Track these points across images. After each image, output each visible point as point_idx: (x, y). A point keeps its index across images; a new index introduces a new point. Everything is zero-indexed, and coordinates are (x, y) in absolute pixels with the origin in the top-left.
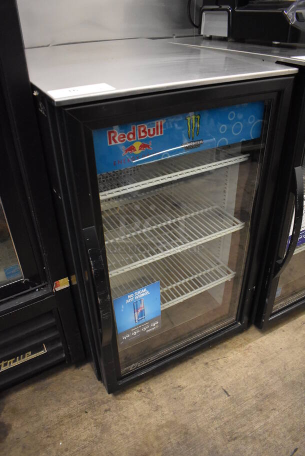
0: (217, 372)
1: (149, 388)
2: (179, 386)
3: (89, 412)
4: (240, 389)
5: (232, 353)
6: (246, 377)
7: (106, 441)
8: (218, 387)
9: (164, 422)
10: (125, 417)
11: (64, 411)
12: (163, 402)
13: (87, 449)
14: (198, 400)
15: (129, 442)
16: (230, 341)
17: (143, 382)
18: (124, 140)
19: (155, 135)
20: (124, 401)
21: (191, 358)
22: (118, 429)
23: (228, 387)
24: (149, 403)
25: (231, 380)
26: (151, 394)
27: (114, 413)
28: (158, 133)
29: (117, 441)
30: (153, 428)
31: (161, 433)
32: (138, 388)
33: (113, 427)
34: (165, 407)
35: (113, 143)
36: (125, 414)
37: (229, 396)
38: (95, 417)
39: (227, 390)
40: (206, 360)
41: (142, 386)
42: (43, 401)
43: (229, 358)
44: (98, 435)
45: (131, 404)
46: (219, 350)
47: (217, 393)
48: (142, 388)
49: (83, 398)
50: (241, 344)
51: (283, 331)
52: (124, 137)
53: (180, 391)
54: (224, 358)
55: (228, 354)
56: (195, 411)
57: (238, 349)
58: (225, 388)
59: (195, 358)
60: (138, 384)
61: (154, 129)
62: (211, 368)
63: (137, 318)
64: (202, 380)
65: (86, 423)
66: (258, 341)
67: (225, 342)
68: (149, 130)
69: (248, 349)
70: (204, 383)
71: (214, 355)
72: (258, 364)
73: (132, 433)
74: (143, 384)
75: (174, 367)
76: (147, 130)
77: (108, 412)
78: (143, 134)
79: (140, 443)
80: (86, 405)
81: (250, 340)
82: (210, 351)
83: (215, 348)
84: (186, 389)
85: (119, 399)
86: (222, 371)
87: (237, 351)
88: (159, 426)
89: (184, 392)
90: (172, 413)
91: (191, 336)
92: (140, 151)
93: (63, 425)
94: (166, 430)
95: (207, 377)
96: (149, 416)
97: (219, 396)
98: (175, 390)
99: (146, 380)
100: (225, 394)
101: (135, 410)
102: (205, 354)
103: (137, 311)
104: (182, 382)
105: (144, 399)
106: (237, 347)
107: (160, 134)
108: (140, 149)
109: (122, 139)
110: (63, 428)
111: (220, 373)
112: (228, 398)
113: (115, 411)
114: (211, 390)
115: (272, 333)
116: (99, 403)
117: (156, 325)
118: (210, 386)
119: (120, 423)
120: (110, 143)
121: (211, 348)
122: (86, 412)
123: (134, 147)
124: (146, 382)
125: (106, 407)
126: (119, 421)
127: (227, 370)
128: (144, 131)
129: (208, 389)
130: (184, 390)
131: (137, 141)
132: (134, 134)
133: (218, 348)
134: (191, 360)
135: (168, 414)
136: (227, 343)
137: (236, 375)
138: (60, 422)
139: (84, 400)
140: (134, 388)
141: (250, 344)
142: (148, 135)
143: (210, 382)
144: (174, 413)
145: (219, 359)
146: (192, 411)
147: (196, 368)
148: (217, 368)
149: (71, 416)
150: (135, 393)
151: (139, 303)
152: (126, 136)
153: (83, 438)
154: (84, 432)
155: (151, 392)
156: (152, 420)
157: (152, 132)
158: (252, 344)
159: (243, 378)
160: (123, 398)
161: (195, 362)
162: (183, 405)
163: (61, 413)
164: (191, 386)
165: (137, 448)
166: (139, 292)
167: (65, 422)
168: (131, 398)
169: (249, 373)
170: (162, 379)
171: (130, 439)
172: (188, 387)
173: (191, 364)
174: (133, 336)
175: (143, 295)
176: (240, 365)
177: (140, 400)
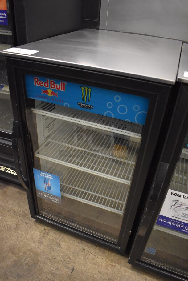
0: (82, 258)
1: (49, 233)
2: (60, 245)
3: (21, 217)
4: (81, 277)
5: (102, 258)
6: (91, 276)
7: (11, 233)
8: (73, 264)
9: (35, 250)
10: (27, 233)
11: (15, 208)
12: (46, 243)
13: (3, 228)
14: (58, 258)
15: (16, 242)
16: (110, 252)
17: (51, 228)
18: (42, 85)
19: (60, 90)
20: (35, 226)
21: (82, 240)
22: (19, 233)
23: (77, 270)
24: (40, 238)
25: (83, 268)
26: (46, 235)
27: (26, 227)
28: (62, 89)
29: (13, 237)
30: (29, 247)
31: (28, 253)
32: (46, 228)
33: (19, 231)
34: (43, 246)
35: (37, 85)
36: (29, 231)
37: (72, 273)
38: (19, 221)
39: (74, 270)
40: (86, 248)
41: (48, 229)
42: (15, 198)
43: (97, 259)
44: (12, 228)
45: (36, 230)
46: (99, 250)
47: (69, 266)
48: (47, 230)
49: (26, 211)
50: (112, 260)
51: (146, 280)
52: (42, 83)
53: (57, 247)
54: (96, 256)
55: (99, 257)
56: (50, 261)
57: (108, 260)
58: (75, 268)
59: (83, 242)
60: (48, 226)
61: (59, 86)
62: (83, 254)
63: (46, 188)
64: (72, 253)
65: (15, 219)
66: (124, 269)
67: (107, 250)
68: (57, 85)
69: (112, 266)
70: (71, 256)
71: (93, 250)
72: (106, 278)
73: (21, 240)
74: (49, 228)
75: (70, 235)
76: (55, 85)
77: (25, 224)
78: (53, 86)
79: (18, 247)
80: (23, 213)
81: (121, 263)
82: (94, 247)
83: (98, 248)
84: (61, 249)
85: (35, 224)
86: (85, 260)
87: (106, 260)
88: (31, 249)
89: (58, 249)
90: (42, 251)
91: (96, 231)
92: (51, 95)
93: (9, 212)
94: (31, 254)
95: (75, 255)
96: (34, 242)
97: (68, 268)
98: (56, 244)
99: (53, 228)
100: (71, 270)
101: (33, 234)
102: (89, 245)
103: (46, 185)
104: (63, 245)
105: (42, 234)
106: (109, 259)
107: (63, 90)
108: (51, 94)
109: (41, 84)
110: (8, 213)
111: (83, 259)
112: (70, 273)
113: (27, 226)
114: (68, 261)
115: (137, 274)
116: (28, 218)
117: (58, 201)
118: (71, 260)
119: (23, 233)
120: (35, 84)
121: (96, 246)
122: (20, 216)
123: (48, 92)
124: (52, 229)
125: (27, 221)
126: (24, 231)
127: (88, 262)
128: (53, 84)
129: (68, 260)
130: (60, 248)
131: (49, 89)
132: (48, 84)
133: (99, 249)
134: (80, 241)
135: (40, 249)
136: (107, 252)
137: (88, 269)
138: (9, 211)
139: (25, 211)
140: (45, 226)
141: (117, 265)
142: (56, 88)
143: (73, 258)
144: (42, 252)
145: (92, 254)
146: (49, 259)
147: (77, 246)
148: (85, 257)
149: (15, 212)
150: (43, 228)
151: (47, 180)
152: (44, 83)
153: (7, 223)
154: (10, 221)
155: (48, 235)
156: (32, 245)
157: (58, 87)
158: (118, 266)
159: (89, 274)
160: (37, 225)
161: (80, 243)
162: (50, 253)
163: (14, 208)
164: (64, 250)
165: (15, 247)
166: (47, 174)
167: (11, 212)
168: (39, 228)
169: (95, 276)
170: (59, 234)
171: (18, 242)
172: (62, 249)
173: (77, 242)
174: (44, 196)
175: (50, 178)
176: (97, 268)
177: (40, 233)
